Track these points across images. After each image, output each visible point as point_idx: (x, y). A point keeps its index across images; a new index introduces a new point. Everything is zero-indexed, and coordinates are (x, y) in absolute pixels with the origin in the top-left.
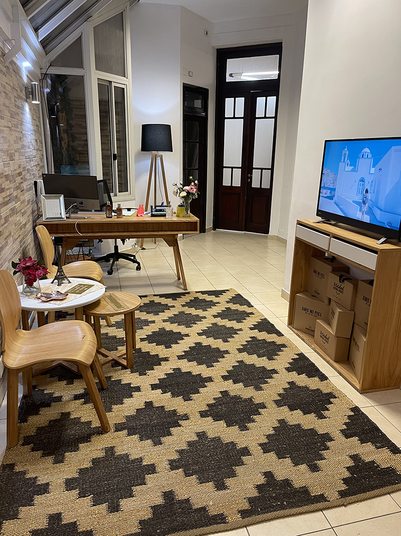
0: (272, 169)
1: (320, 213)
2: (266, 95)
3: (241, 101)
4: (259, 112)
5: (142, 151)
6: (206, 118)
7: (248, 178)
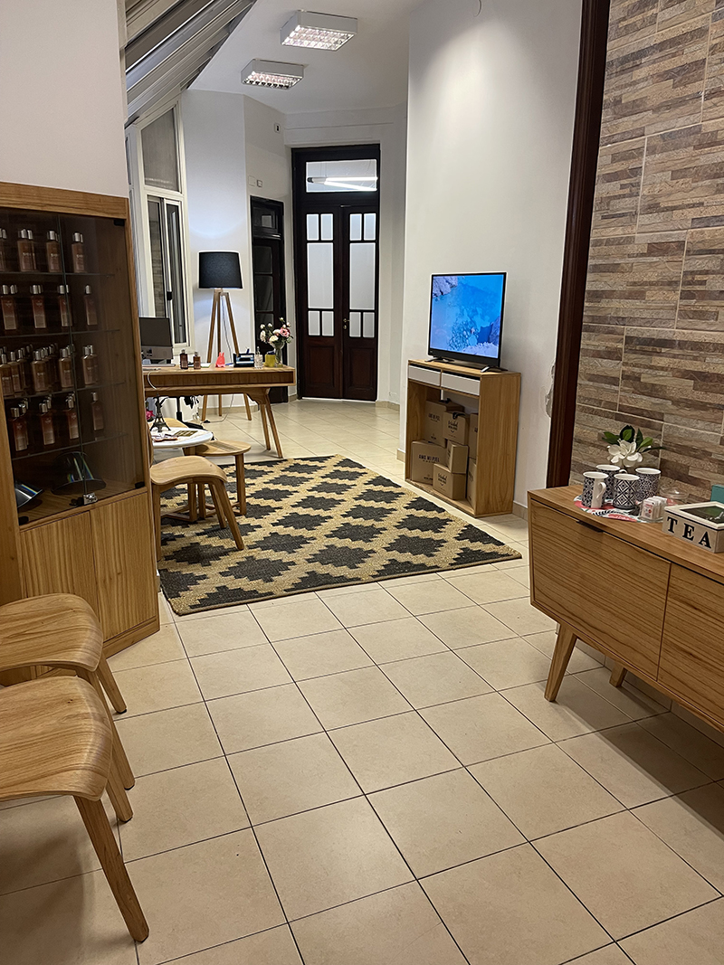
0: (376, 311)
1: (431, 352)
2: (363, 210)
3: (328, 219)
4: (354, 234)
5: (200, 287)
6: (281, 242)
7: (344, 324)
